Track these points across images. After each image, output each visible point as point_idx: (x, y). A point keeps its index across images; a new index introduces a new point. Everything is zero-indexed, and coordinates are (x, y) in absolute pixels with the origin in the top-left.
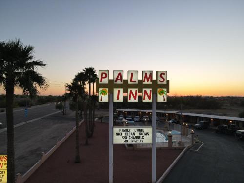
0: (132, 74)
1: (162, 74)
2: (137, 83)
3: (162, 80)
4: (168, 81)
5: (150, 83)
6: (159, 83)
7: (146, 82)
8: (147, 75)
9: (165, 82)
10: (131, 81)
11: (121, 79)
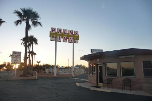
0: (65, 31)
1: (77, 32)
2: (67, 34)
3: (76, 34)
4: (79, 35)
5: (72, 35)
6: (75, 35)
7: (70, 35)
8: (71, 32)
9: (77, 35)
10: (65, 33)
11: (61, 32)
